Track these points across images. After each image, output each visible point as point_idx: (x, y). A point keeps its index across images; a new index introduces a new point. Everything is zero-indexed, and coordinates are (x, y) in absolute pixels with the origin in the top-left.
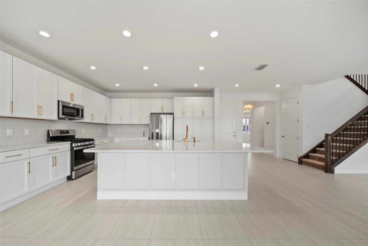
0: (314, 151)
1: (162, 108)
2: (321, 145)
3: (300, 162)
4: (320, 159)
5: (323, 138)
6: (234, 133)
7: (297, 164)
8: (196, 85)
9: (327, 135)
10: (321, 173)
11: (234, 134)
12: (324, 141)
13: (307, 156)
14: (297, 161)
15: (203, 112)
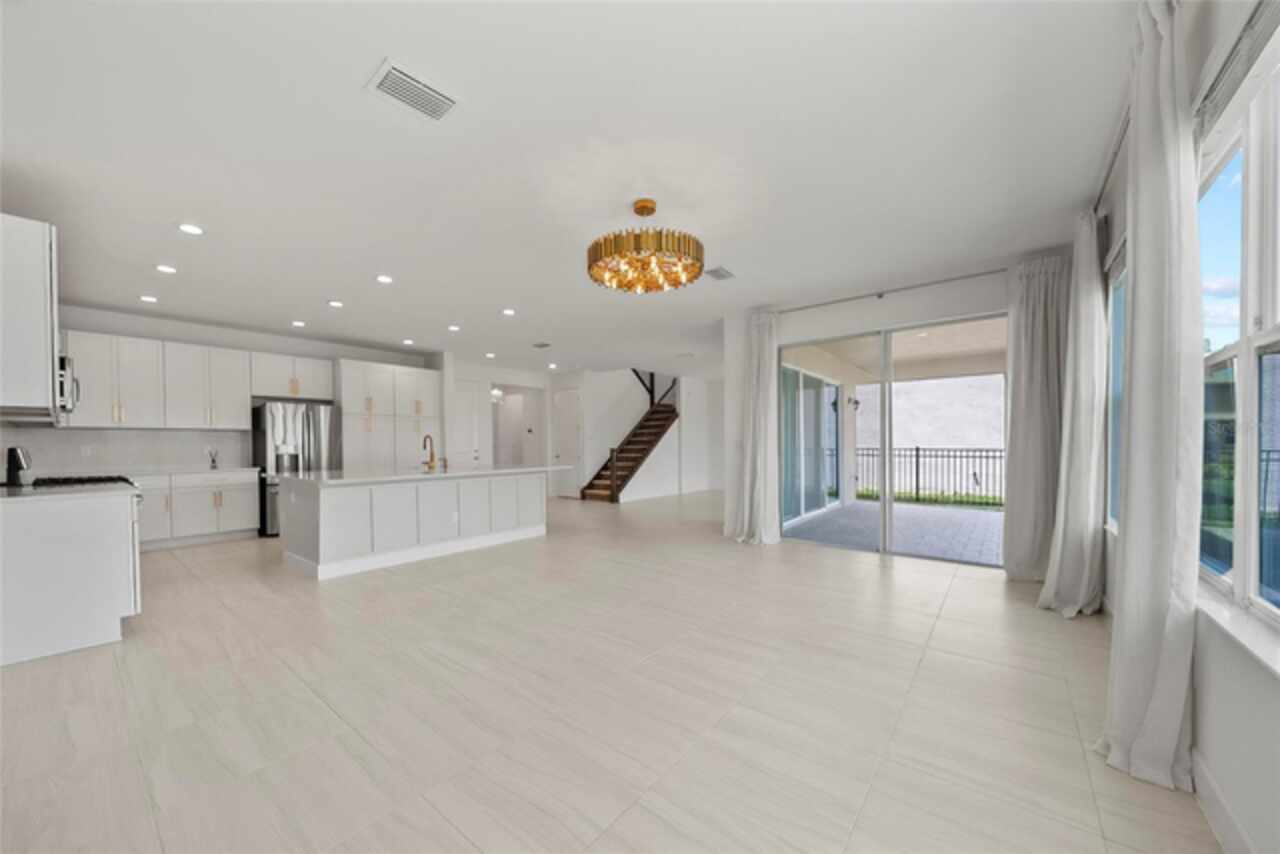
0: (598, 476)
1: (294, 383)
2: (605, 467)
3: (584, 496)
4: (606, 487)
5: (608, 456)
6: (476, 451)
7: (580, 501)
8: (408, 342)
9: (612, 451)
10: (607, 505)
11: (476, 455)
12: (610, 460)
13: (591, 486)
14: (578, 495)
15: (418, 404)
